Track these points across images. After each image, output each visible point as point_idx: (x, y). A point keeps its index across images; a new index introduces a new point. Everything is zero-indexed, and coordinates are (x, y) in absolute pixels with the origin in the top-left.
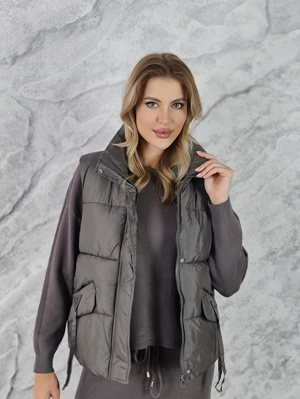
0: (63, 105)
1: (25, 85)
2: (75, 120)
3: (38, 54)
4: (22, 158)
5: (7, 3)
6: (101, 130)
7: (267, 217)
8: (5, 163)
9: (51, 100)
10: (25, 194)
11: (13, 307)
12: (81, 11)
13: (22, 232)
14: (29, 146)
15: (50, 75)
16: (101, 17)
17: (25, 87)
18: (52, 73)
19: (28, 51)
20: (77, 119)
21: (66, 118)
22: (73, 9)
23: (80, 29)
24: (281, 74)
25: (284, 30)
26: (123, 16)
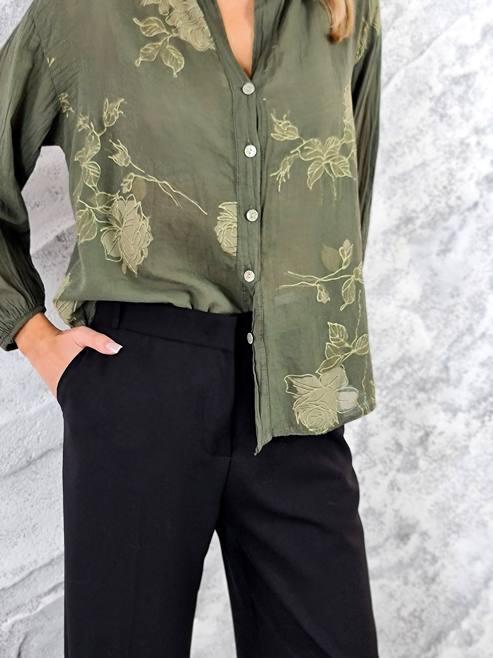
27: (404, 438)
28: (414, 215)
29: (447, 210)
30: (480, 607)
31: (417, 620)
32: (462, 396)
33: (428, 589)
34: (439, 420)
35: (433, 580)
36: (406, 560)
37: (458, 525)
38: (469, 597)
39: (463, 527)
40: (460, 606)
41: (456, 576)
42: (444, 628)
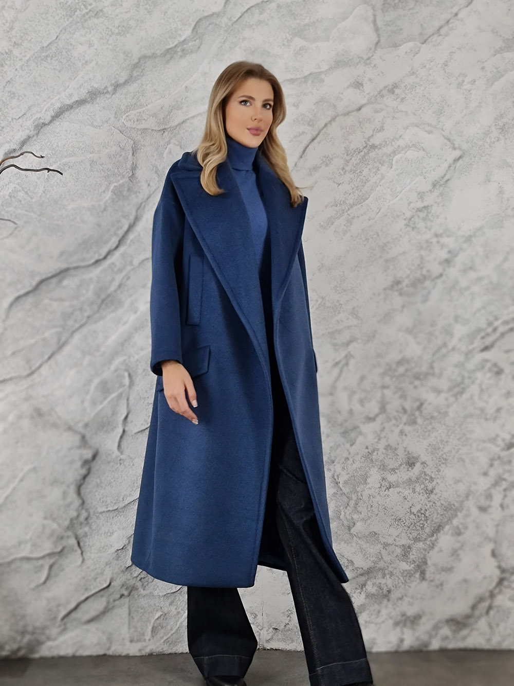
0: (166, 133)
1: (127, 114)
3: (139, 82)
4: (126, 189)
5: (107, 32)
7: (388, 242)
8: (109, 194)
9: (154, 128)
10: (131, 227)
11: (122, 344)
12: (180, 36)
14: (132, 177)
15: (152, 102)
16: (200, 41)
17: (127, 116)
18: (153, 101)
19: (129, 79)
20: (181, 147)
21: (169, 146)
22: (172, 33)
23: (180, 54)
24: (395, 90)
25: (396, 44)
26: (223, 38)
27: (407, 405)
28: (401, 280)
29: (422, 278)
30: (464, 512)
31: (423, 515)
32: (444, 384)
33: (428, 497)
34: (430, 397)
35: (432, 492)
36: (414, 479)
37: (446, 459)
38: (457, 505)
39: (449, 461)
40: (451, 510)
41: (447, 491)
42: (441, 523)
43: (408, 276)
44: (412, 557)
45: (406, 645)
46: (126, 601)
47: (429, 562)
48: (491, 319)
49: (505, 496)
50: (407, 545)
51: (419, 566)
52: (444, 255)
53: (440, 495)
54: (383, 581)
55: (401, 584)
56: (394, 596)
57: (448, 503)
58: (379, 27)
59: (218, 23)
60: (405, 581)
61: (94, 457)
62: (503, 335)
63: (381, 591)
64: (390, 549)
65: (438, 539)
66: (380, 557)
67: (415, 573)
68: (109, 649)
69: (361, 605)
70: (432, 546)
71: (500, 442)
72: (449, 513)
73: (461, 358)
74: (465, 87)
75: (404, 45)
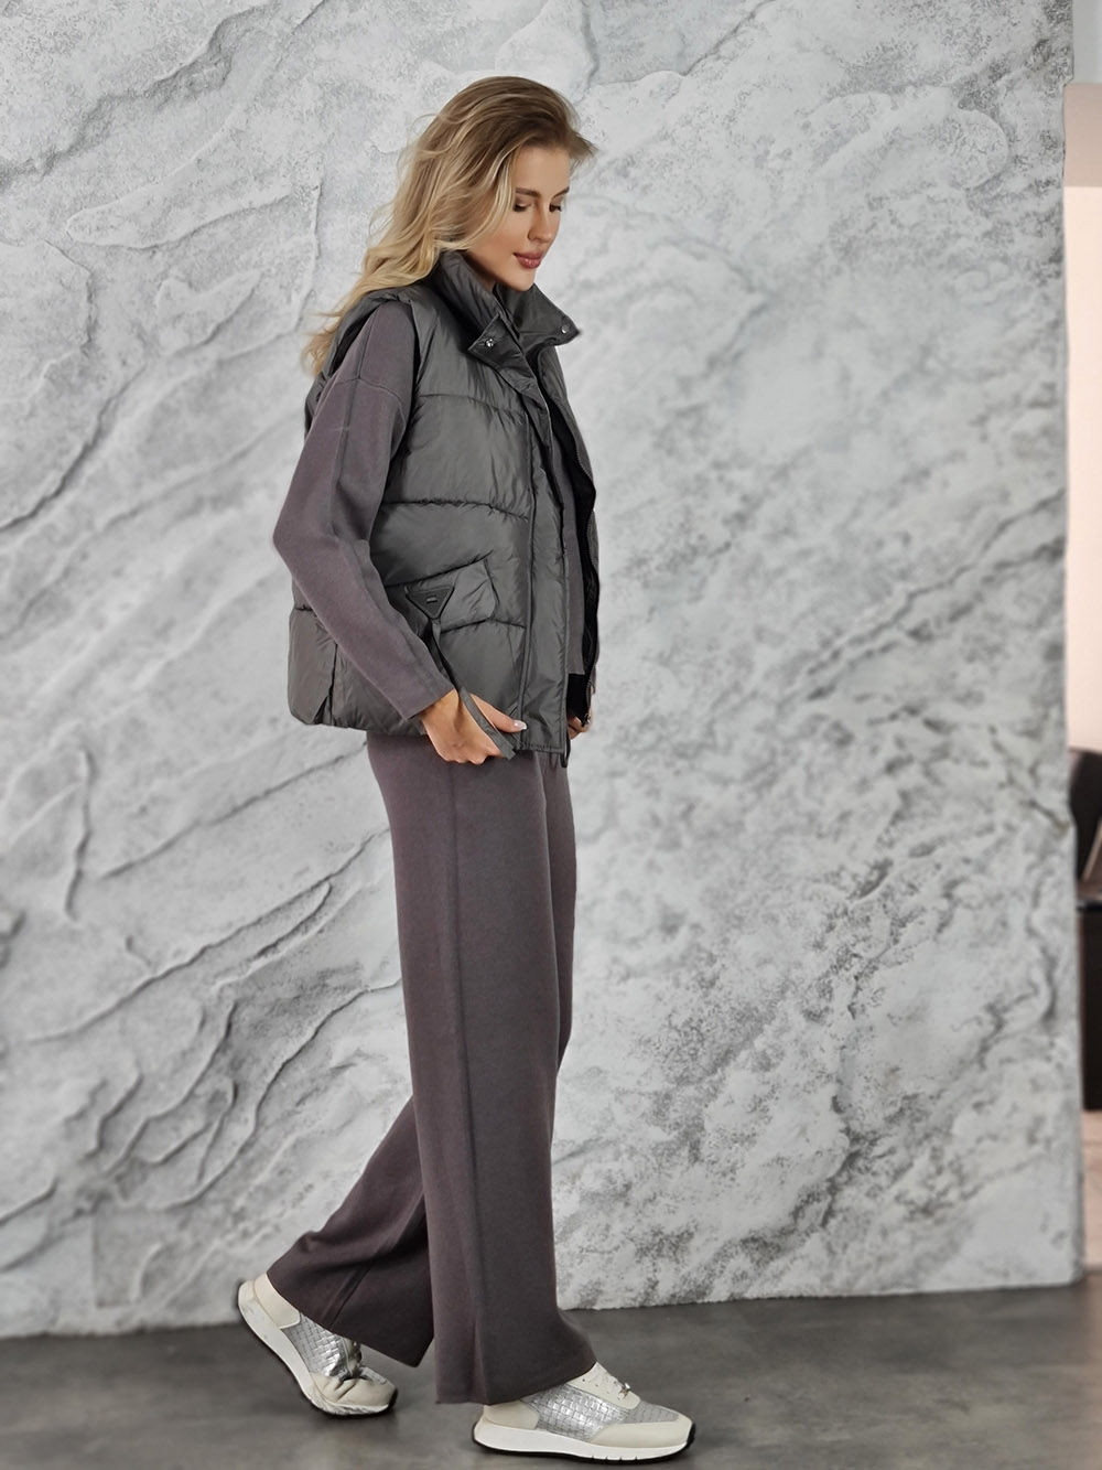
0: (159, 256)
1: (74, 216)
2: (186, 285)
3: (100, 148)
4: (76, 371)
5: (30, 46)
6: (243, 305)
8: (40, 382)
9: (133, 246)
10: (88, 450)
11: (73, 693)
12: (184, 54)
13: (85, 535)
14: (89, 346)
15: (128, 191)
16: (227, 65)
17: (76, 220)
18: (130, 188)
19: (79, 143)
20: (190, 285)
21: (165, 283)
22: (167, 49)
24: (629, 168)
25: (631, 74)
26: (275, 61)
27: (662, 809)
28: (647, 556)
29: (689, 552)
30: (777, 1023)
31: (695, 1032)
32: (735, 766)
33: (706, 995)
34: (708, 793)
35: (712, 983)
36: (676, 958)
37: (740, 919)
38: (762, 1009)
39: (746, 921)
40: (751, 1019)
41: (742, 982)
42: (731, 1046)
43: (661, 548)
44: (673, 1116)
45: (663, 1293)
46: (87, 1223)
47: (708, 1126)
48: (828, 633)
49: (858, 988)
50: (664, 1092)
51: (686, 1134)
52: (733, 504)
53: (728, 989)
54: (615, 1166)
55: (651, 1171)
56: (637, 1195)
57: (744, 1005)
58: (597, 40)
59: (263, 28)
60: (661, 1165)
61: (18, 926)
62: (853, 665)
63: (611, 1187)
64: (628, 1100)
65: (724, 1079)
66: (609, 1118)
67: (679, 1148)
68: (54, 1321)
69: (573, 1216)
70: (714, 1093)
71: (847, 881)
72: (747, 1026)
73: (769, 713)
74: (771, 165)
75: (647, 77)
